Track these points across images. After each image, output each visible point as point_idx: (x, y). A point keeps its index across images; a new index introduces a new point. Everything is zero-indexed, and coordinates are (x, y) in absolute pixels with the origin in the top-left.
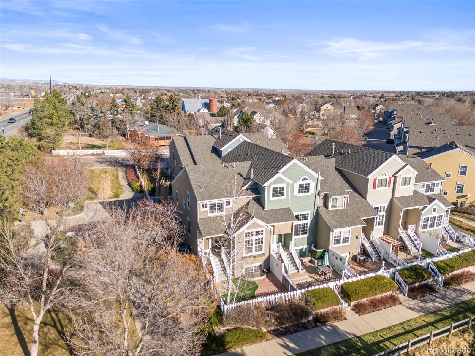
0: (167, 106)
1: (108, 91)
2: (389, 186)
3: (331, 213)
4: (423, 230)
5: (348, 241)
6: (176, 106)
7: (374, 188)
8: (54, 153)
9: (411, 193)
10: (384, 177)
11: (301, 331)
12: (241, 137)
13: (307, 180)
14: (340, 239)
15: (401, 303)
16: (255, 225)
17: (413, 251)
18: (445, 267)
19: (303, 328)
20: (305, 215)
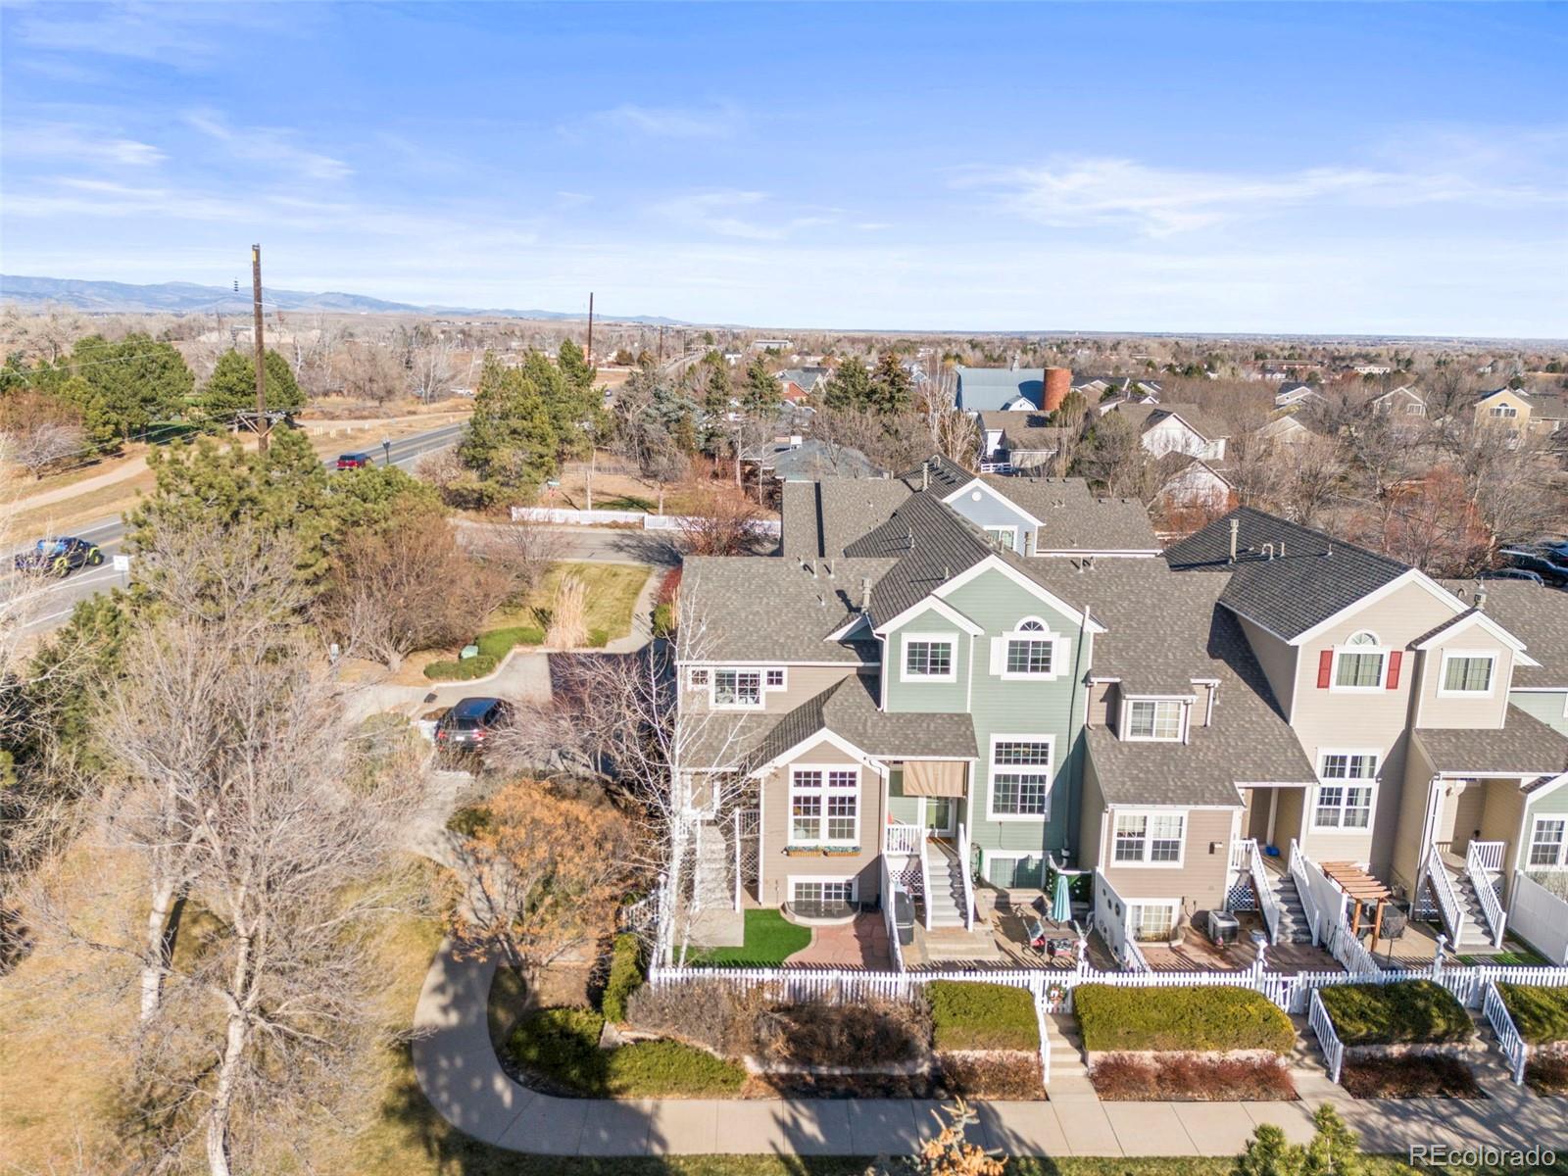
0: (873, 392)
1: (790, 345)
2: (1393, 684)
3: (1126, 750)
4: (1533, 868)
5: (1175, 857)
6: (899, 390)
7: (1323, 682)
8: (516, 513)
9: (1497, 721)
10: (1366, 649)
11: (868, 1097)
12: (977, 489)
13: (1040, 628)
14: (1140, 845)
15: (1295, 1098)
16: (825, 752)
17: (1467, 935)
18: (1551, 1012)
19: (880, 1092)
20: (1036, 746)
